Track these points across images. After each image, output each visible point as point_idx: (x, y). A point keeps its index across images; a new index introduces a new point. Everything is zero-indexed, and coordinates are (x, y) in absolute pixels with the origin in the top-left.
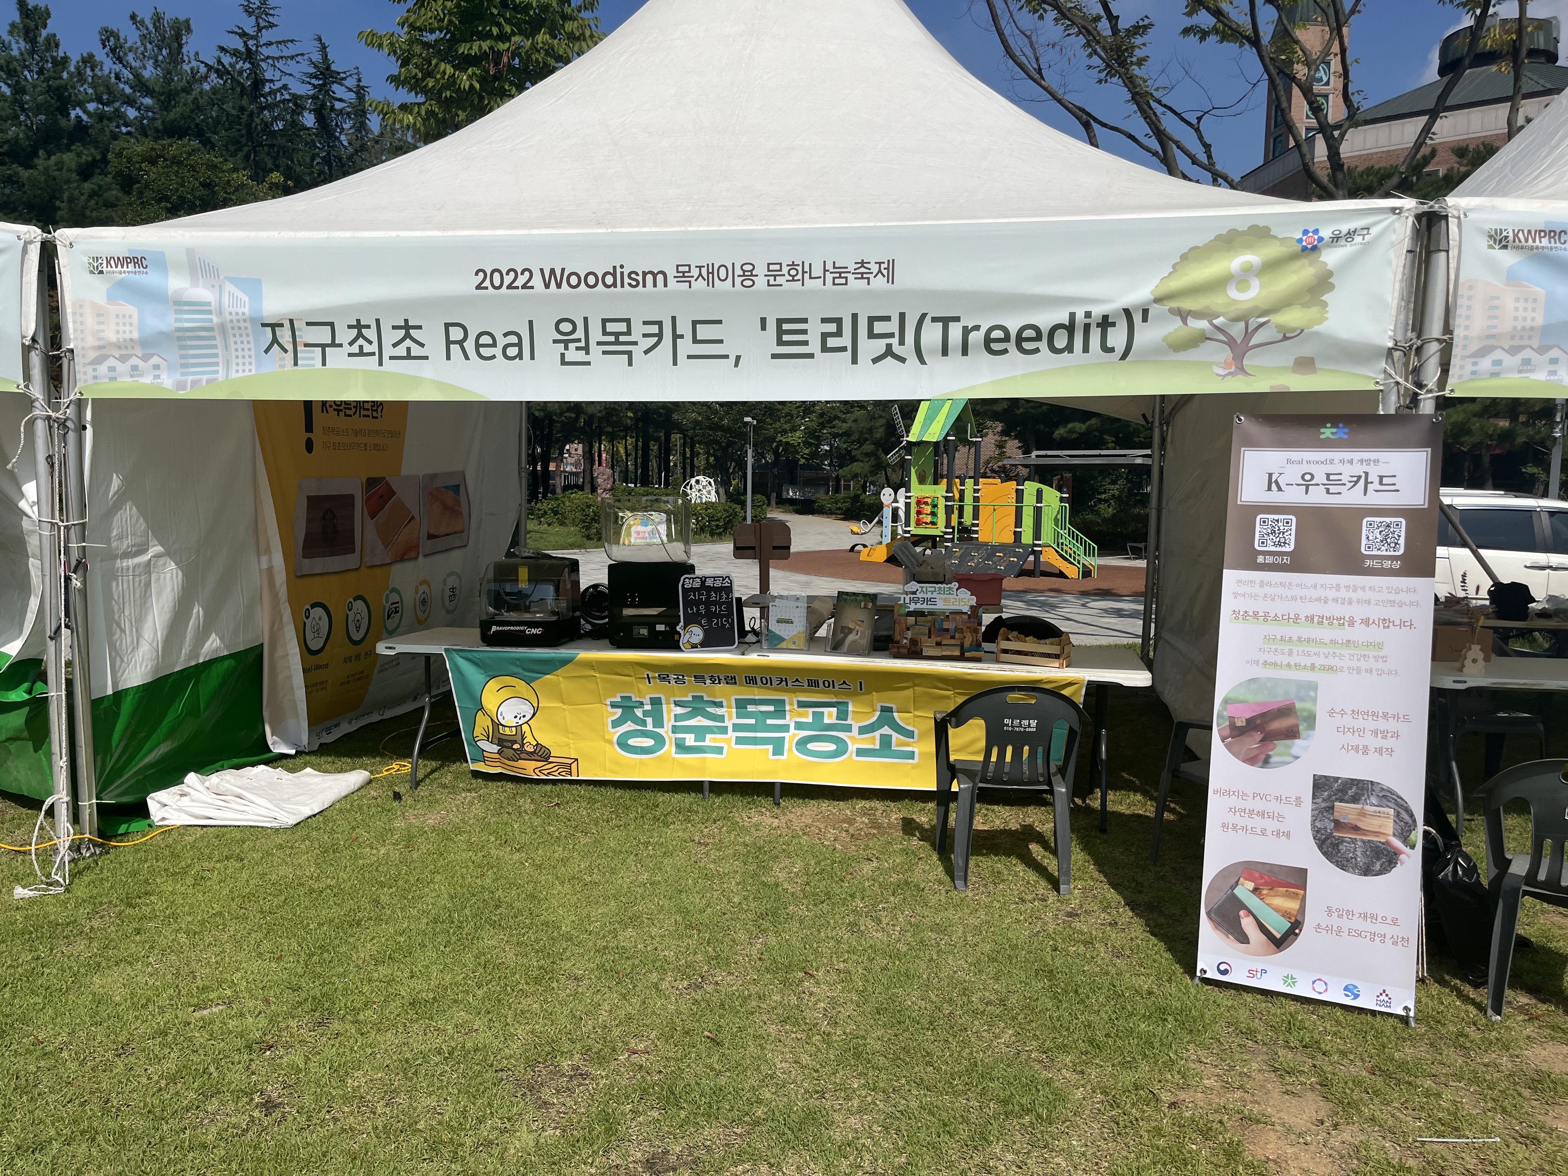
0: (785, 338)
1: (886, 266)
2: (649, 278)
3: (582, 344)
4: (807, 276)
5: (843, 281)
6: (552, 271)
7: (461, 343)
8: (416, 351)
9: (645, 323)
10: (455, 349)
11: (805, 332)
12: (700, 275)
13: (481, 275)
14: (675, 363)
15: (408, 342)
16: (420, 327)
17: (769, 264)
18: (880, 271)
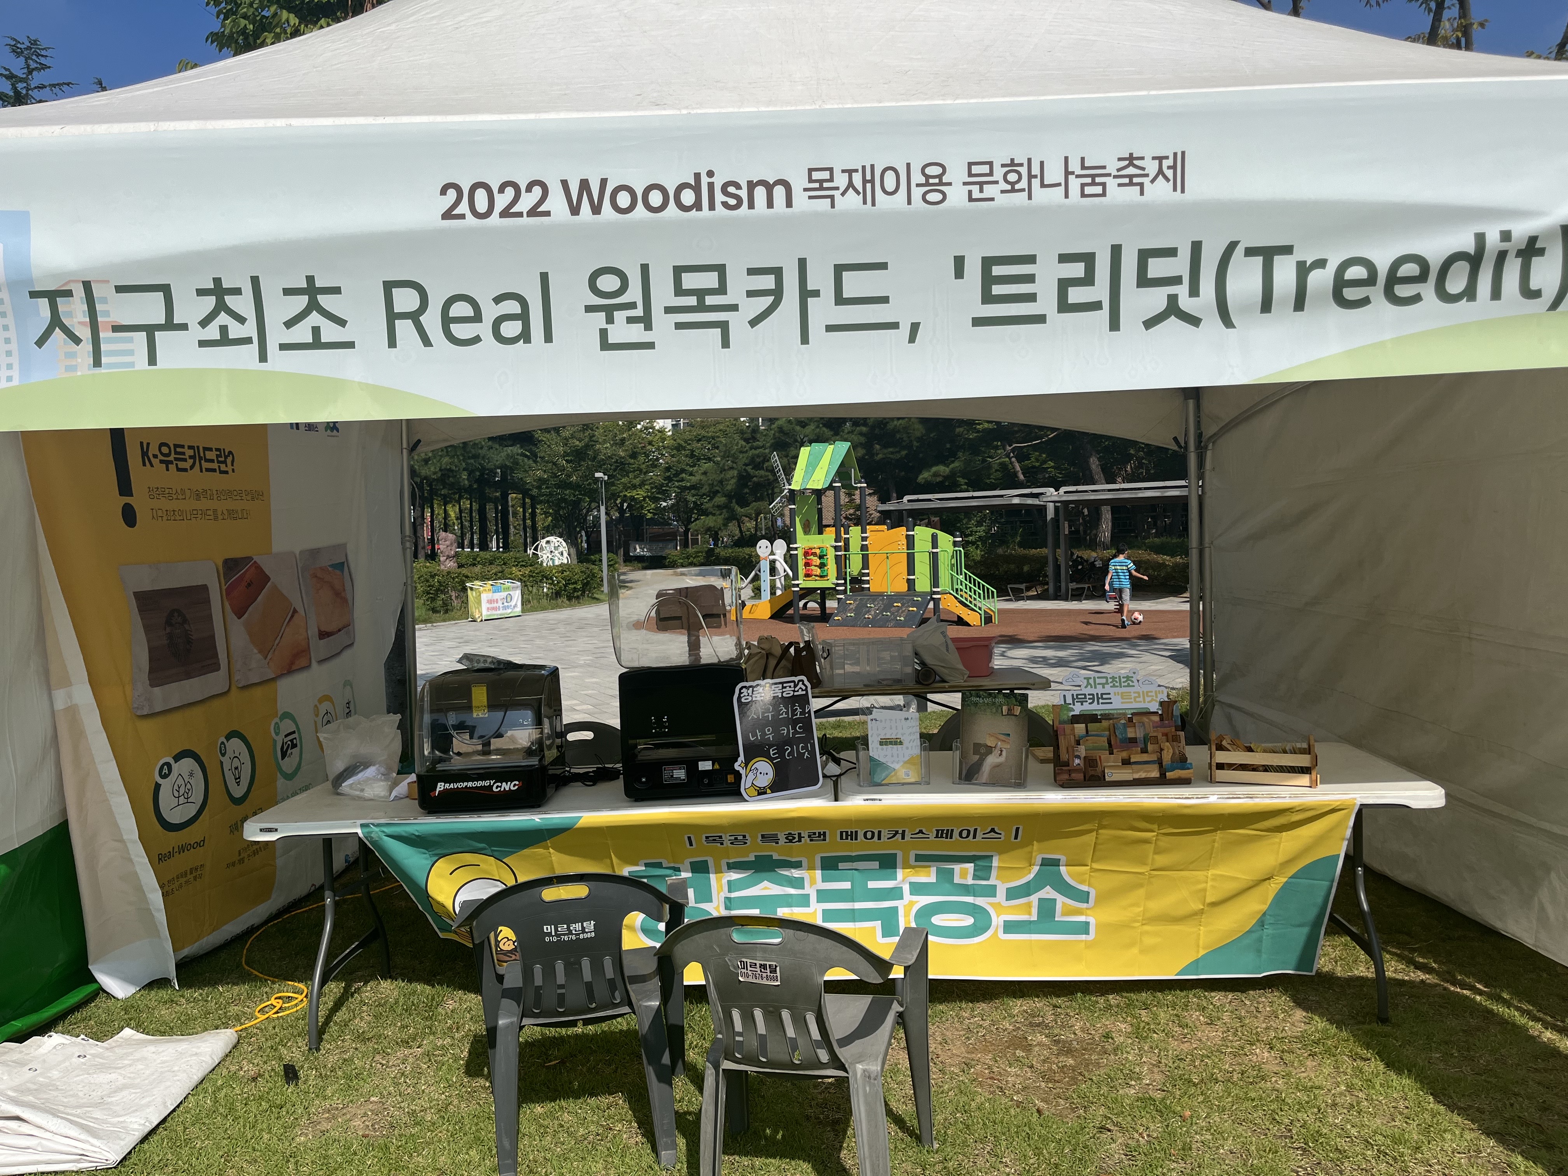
0: (997, 290)
1: (1170, 162)
2: (760, 193)
3: (639, 312)
4: (1036, 183)
5: (1098, 190)
6: (584, 185)
7: (415, 316)
8: (330, 332)
9: (751, 272)
10: (404, 328)
11: (1030, 279)
12: (851, 185)
13: (452, 194)
14: (805, 340)
15: (315, 318)
16: (336, 290)
17: (970, 164)
18: (1160, 172)
